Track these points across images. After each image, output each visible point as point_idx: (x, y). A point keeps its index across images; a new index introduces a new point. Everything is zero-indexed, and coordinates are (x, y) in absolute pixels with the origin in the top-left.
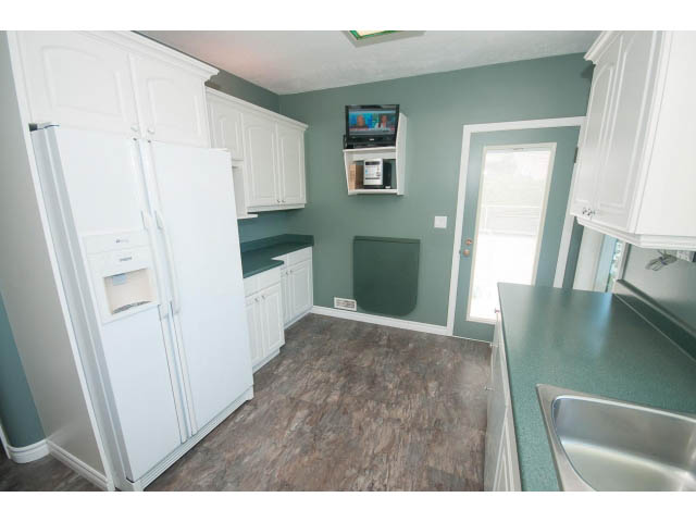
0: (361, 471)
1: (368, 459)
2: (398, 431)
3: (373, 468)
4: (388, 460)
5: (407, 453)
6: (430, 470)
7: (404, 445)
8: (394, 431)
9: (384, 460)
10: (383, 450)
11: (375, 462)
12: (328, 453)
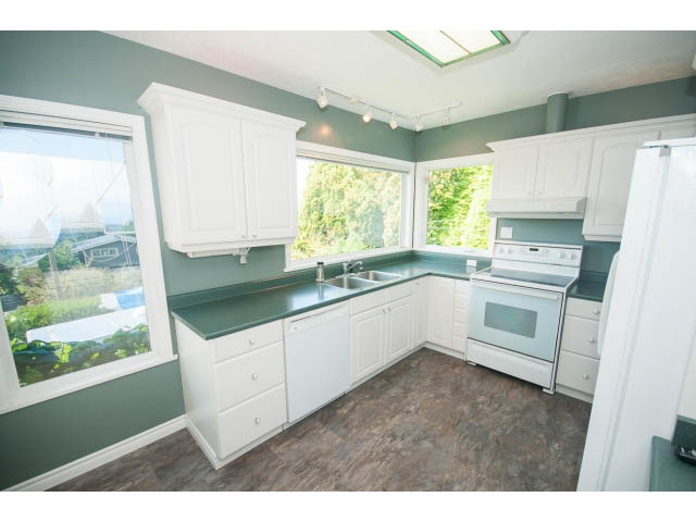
0: (398, 452)
1: (388, 459)
2: (347, 475)
3: (387, 451)
4: (371, 453)
5: (352, 454)
6: (344, 437)
7: (350, 459)
8: (351, 477)
9: (374, 454)
10: (372, 461)
11: (383, 454)
12: (423, 475)
